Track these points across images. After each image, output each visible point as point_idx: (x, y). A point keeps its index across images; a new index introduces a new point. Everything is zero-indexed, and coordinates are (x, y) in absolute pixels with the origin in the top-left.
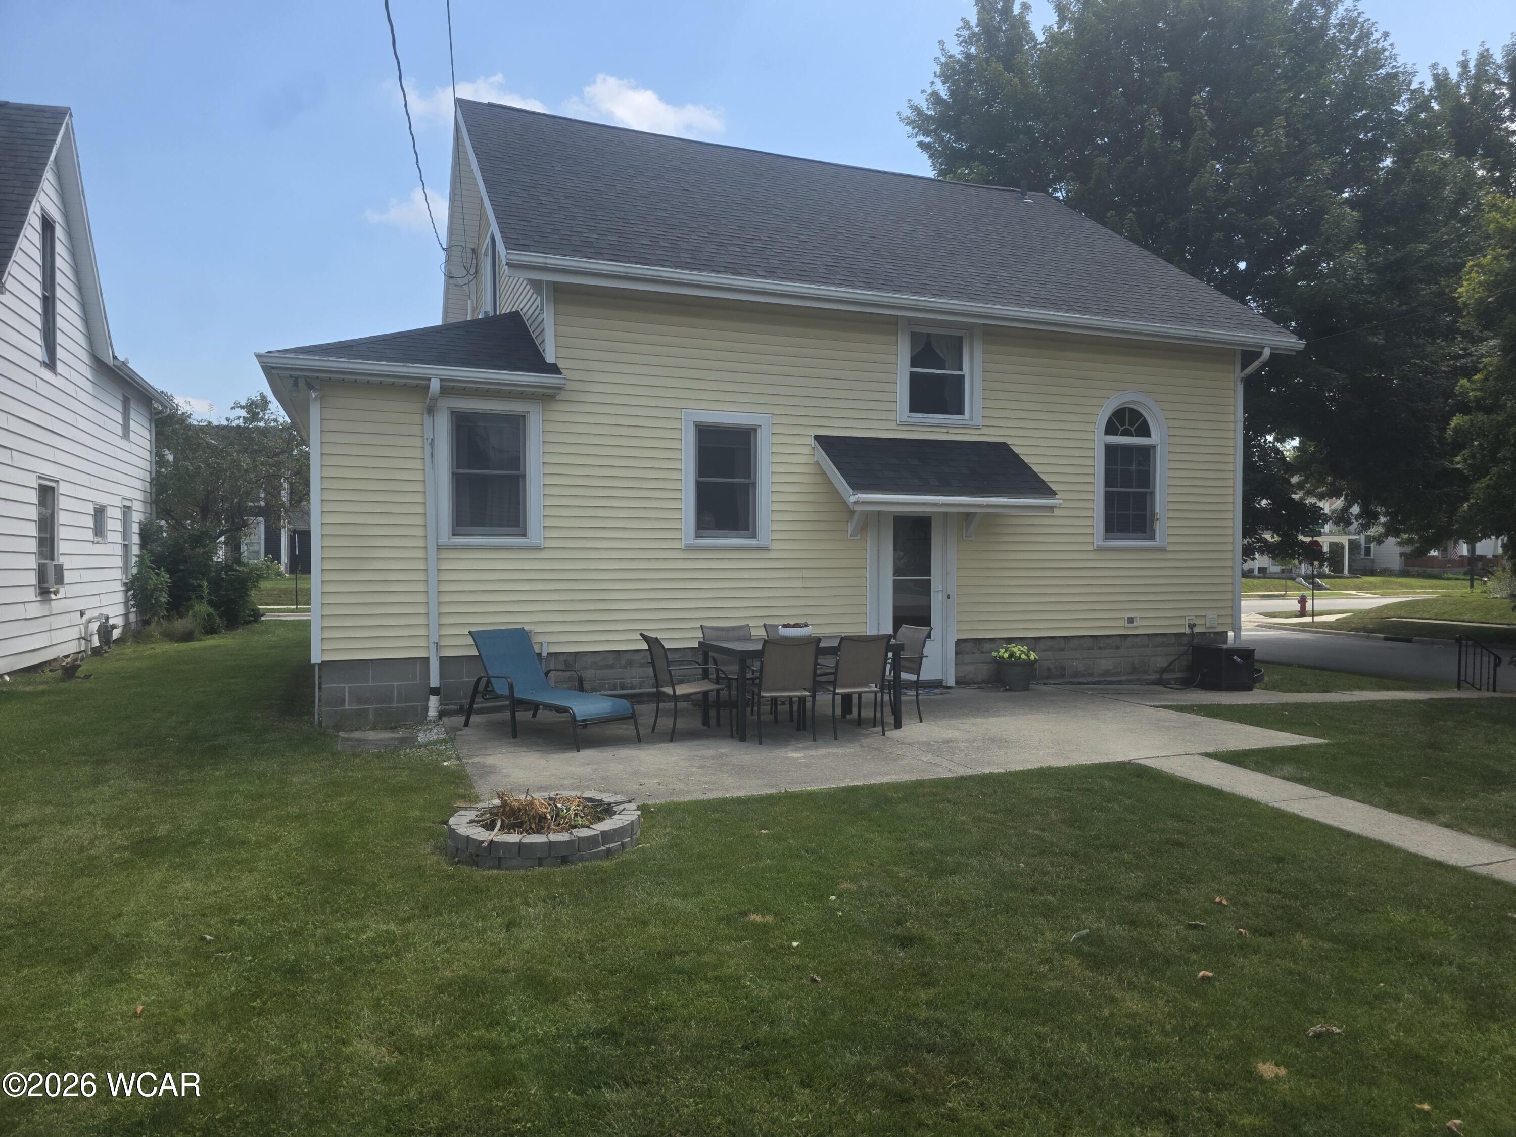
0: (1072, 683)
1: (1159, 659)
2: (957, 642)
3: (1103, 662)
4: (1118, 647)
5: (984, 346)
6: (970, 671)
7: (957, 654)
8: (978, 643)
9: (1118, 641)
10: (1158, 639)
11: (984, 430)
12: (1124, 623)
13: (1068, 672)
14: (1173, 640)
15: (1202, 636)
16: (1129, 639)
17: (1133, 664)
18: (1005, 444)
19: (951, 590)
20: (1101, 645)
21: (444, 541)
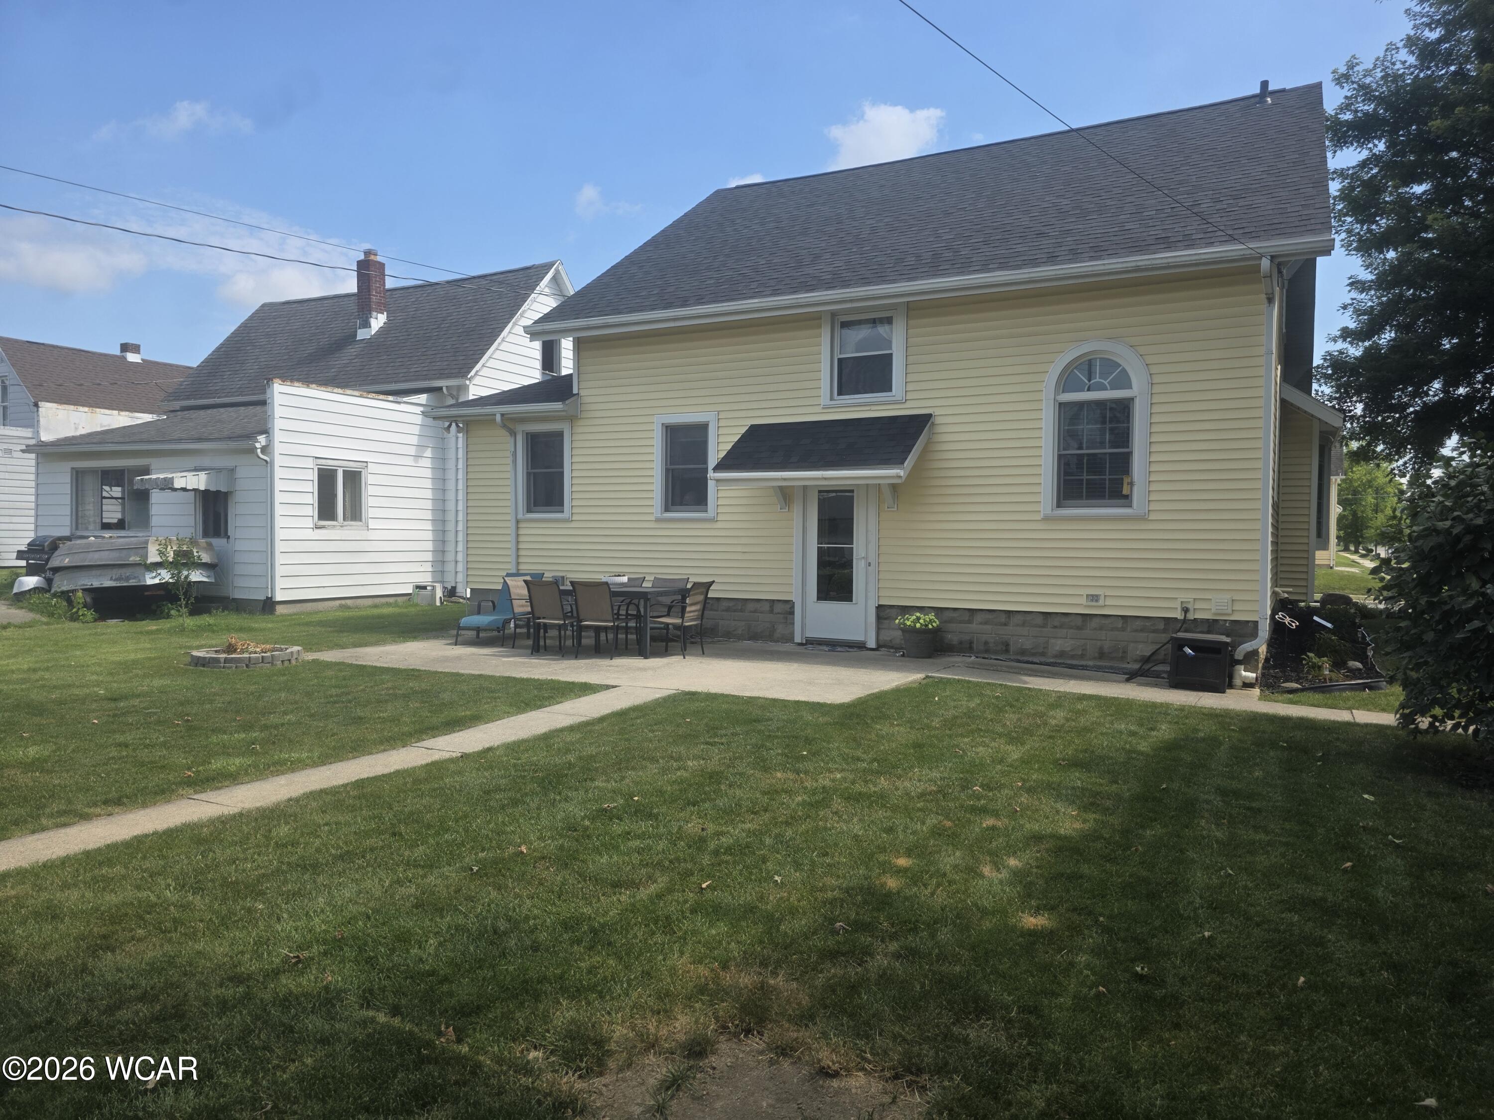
0: (1019, 661)
1: (1141, 646)
2: (880, 608)
3: (1059, 642)
4: (1079, 628)
5: (911, 322)
6: (896, 635)
7: (879, 618)
8: (906, 610)
9: (1079, 621)
10: (1138, 623)
11: (908, 404)
12: (1083, 601)
13: (1012, 648)
14: (1161, 626)
15: (1211, 625)
16: (1096, 621)
17: (1101, 648)
18: (930, 416)
19: (872, 558)
20: (1056, 623)
21: (520, 516)
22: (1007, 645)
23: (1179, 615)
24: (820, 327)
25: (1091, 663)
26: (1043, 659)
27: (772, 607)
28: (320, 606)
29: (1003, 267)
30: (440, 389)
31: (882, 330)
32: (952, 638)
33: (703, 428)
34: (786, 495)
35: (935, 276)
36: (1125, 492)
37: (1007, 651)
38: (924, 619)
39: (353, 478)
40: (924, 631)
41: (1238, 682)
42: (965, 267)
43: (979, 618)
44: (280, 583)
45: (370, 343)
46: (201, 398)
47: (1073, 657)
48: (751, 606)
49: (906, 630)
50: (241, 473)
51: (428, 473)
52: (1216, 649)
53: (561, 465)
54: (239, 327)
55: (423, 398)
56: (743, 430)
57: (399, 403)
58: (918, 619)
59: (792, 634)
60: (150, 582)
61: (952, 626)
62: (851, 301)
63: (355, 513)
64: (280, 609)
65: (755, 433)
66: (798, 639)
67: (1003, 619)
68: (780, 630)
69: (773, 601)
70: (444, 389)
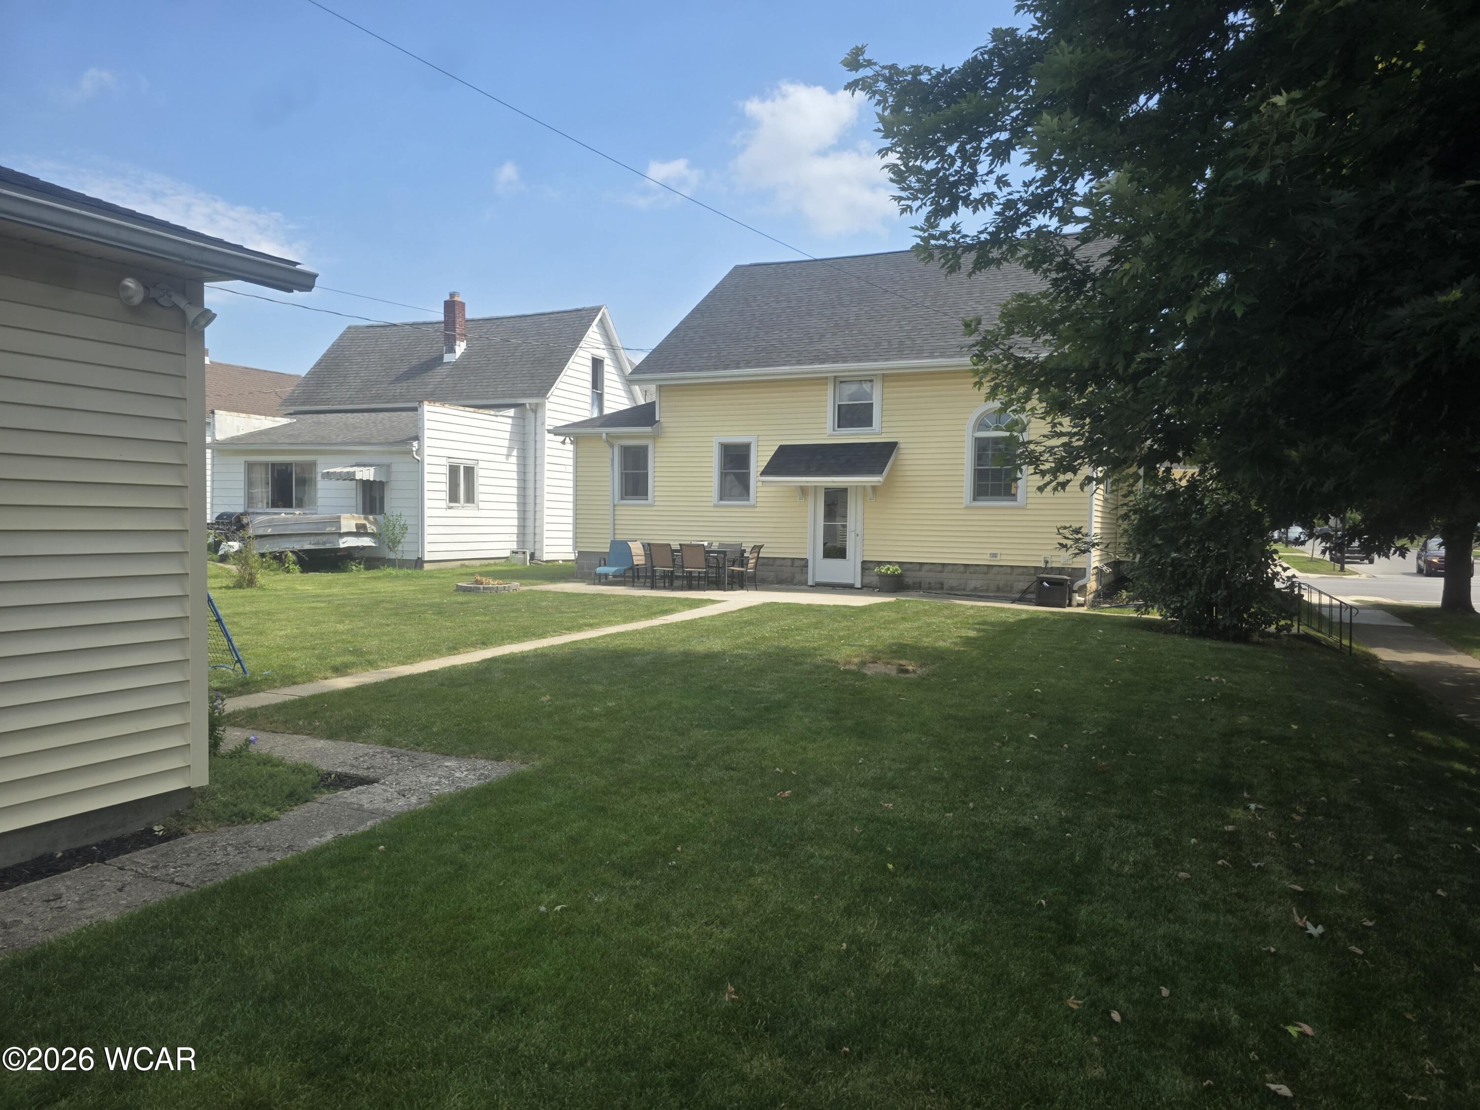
0: (949, 594)
1: (1021, 584)
2: (864, 562)
3: (974, 582)
4: (986, 573)
5: (886, 384)
6: (874, 580)
7: (863, 569)
8: (880, 563)
9: (985, 569)
10: (1020, 570)
11: (883, 435)
12: (988, 557)
13: (945, 586)
14: (1033, 571)
15: (1061, 570)
16: (995, 569)
17: (998, 585)
18: (896, 443)
19: (859, 531)
20: (972, 571)
21: (616, 502)
22: (942, 584)
23: (1042, 565)
24: (827, 384)
25: (992, 594)
26: (964, 593)
27: (793, 563)
28: (449, 564)
29: (942, 355)
30: (523, 405)
31: (866, 387)
32: (909, 581)
33: (746, 447)
34: (803, 491)
35: (901, 358)
36: (1013, 492)
37: (942, 588)
38: (892, 568)
39: (470, 471)
40: (893, 576)
41: (1074, 603)
42: (919, 353)
43: (925, 568)
44: (428, 547)
45: (456, 365)
46: (315, 405)
47: (982, 591)
48: (778, 562)
49: (881, 576)
50: (394, 468)
51: (514, 468)
52: (1060, 583)
53: (646, 467)
54: (333, 345)
55: (511, 412)
56: (776, 448)
57: (497, 416)
58: (889, 569)
59: (807, 579)
60: (342, 546)
61: (909, 574)
62: (849, 371)
63: (470, 498)
64: (427, 567)
65: (783, 450)
66: (810, 583)
67: (940, 568)
68: (798, 577)
69: (794, 559)
70: (528, 406)
